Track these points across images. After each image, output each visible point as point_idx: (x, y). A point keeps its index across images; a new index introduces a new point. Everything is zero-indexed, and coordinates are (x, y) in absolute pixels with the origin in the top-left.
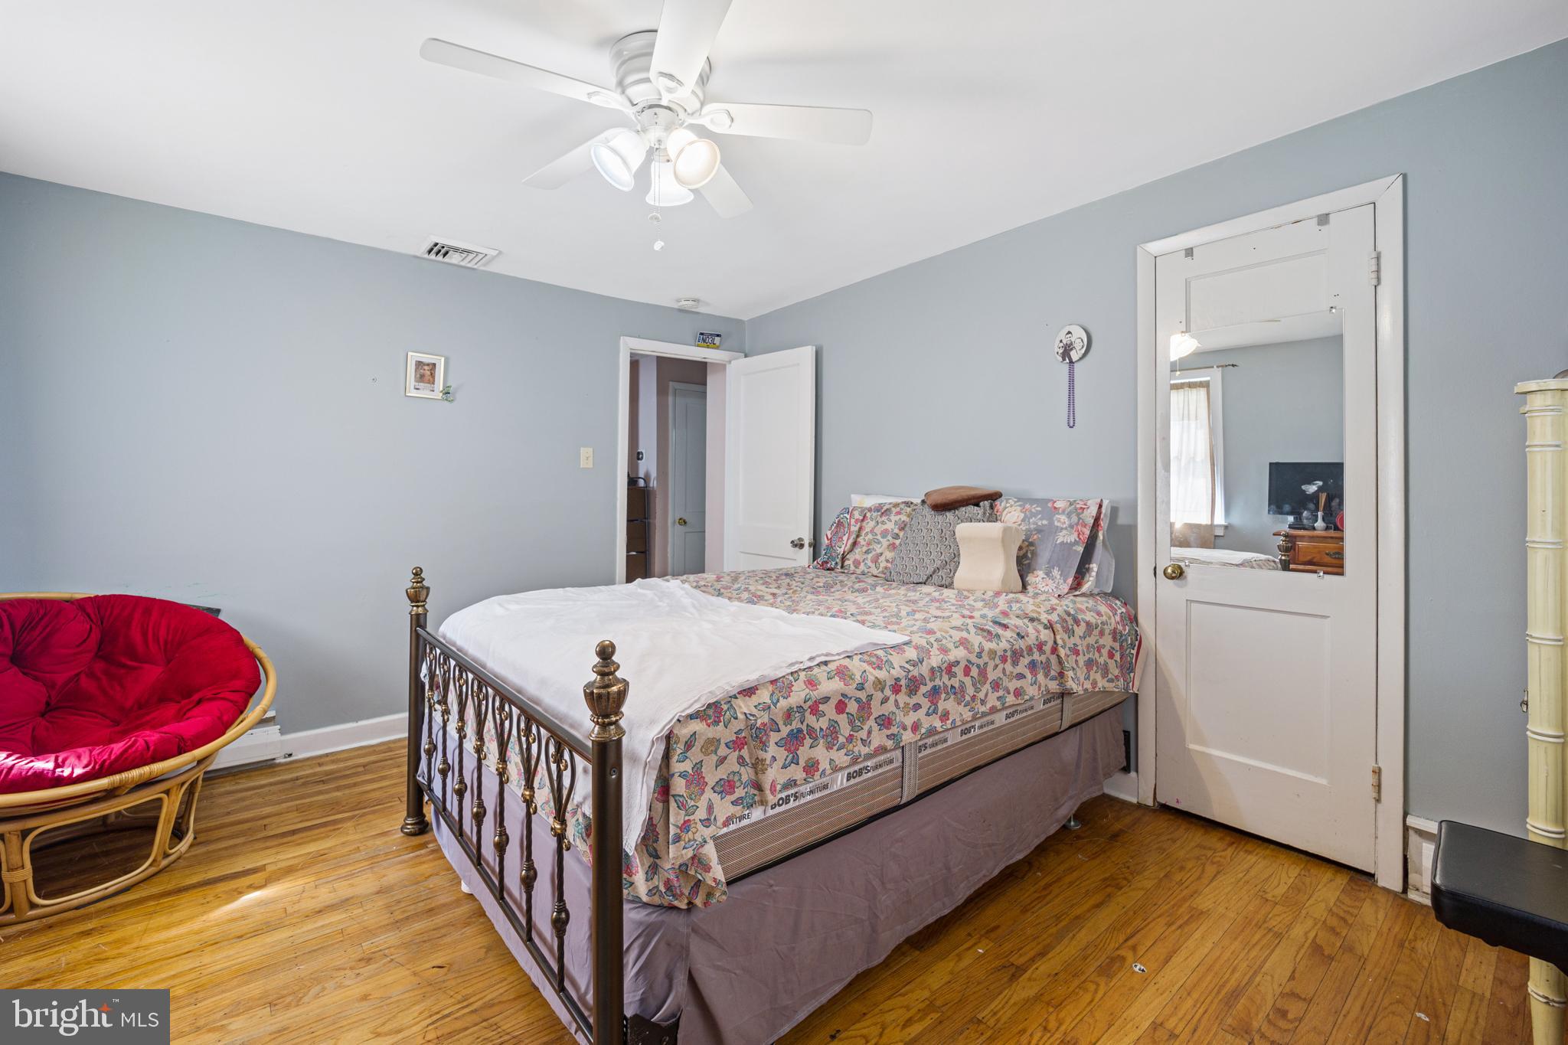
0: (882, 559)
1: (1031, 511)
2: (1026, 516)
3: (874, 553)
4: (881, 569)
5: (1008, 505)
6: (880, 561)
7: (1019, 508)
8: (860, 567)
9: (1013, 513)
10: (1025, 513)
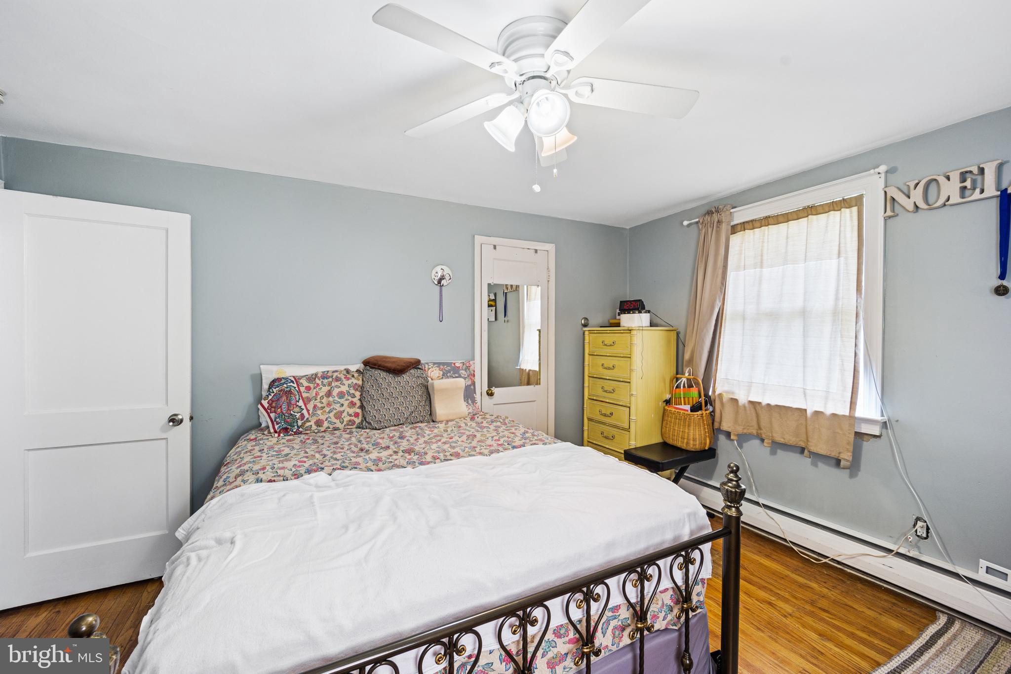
0: (345, 414)
1: (445, 369)
2: (443, 373)
3: (335, 411)
4: (345, 423)
5: (430, 367)
6: (343, 417)
7: (438, 369)
8: (324, 425)
9: (435, 371)
10: (442, 370)
